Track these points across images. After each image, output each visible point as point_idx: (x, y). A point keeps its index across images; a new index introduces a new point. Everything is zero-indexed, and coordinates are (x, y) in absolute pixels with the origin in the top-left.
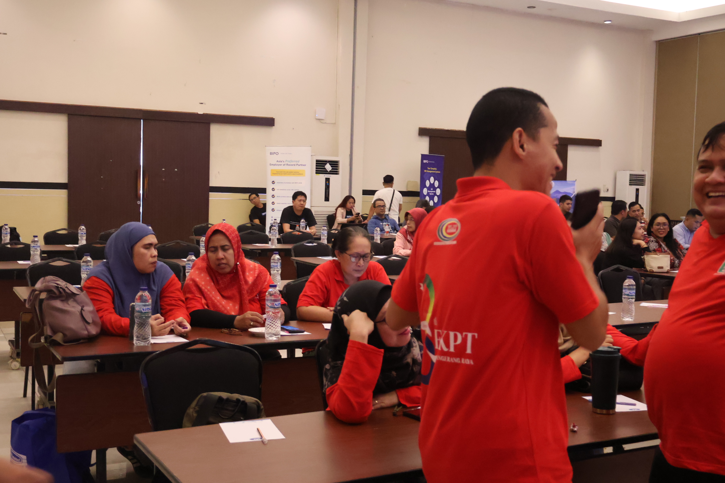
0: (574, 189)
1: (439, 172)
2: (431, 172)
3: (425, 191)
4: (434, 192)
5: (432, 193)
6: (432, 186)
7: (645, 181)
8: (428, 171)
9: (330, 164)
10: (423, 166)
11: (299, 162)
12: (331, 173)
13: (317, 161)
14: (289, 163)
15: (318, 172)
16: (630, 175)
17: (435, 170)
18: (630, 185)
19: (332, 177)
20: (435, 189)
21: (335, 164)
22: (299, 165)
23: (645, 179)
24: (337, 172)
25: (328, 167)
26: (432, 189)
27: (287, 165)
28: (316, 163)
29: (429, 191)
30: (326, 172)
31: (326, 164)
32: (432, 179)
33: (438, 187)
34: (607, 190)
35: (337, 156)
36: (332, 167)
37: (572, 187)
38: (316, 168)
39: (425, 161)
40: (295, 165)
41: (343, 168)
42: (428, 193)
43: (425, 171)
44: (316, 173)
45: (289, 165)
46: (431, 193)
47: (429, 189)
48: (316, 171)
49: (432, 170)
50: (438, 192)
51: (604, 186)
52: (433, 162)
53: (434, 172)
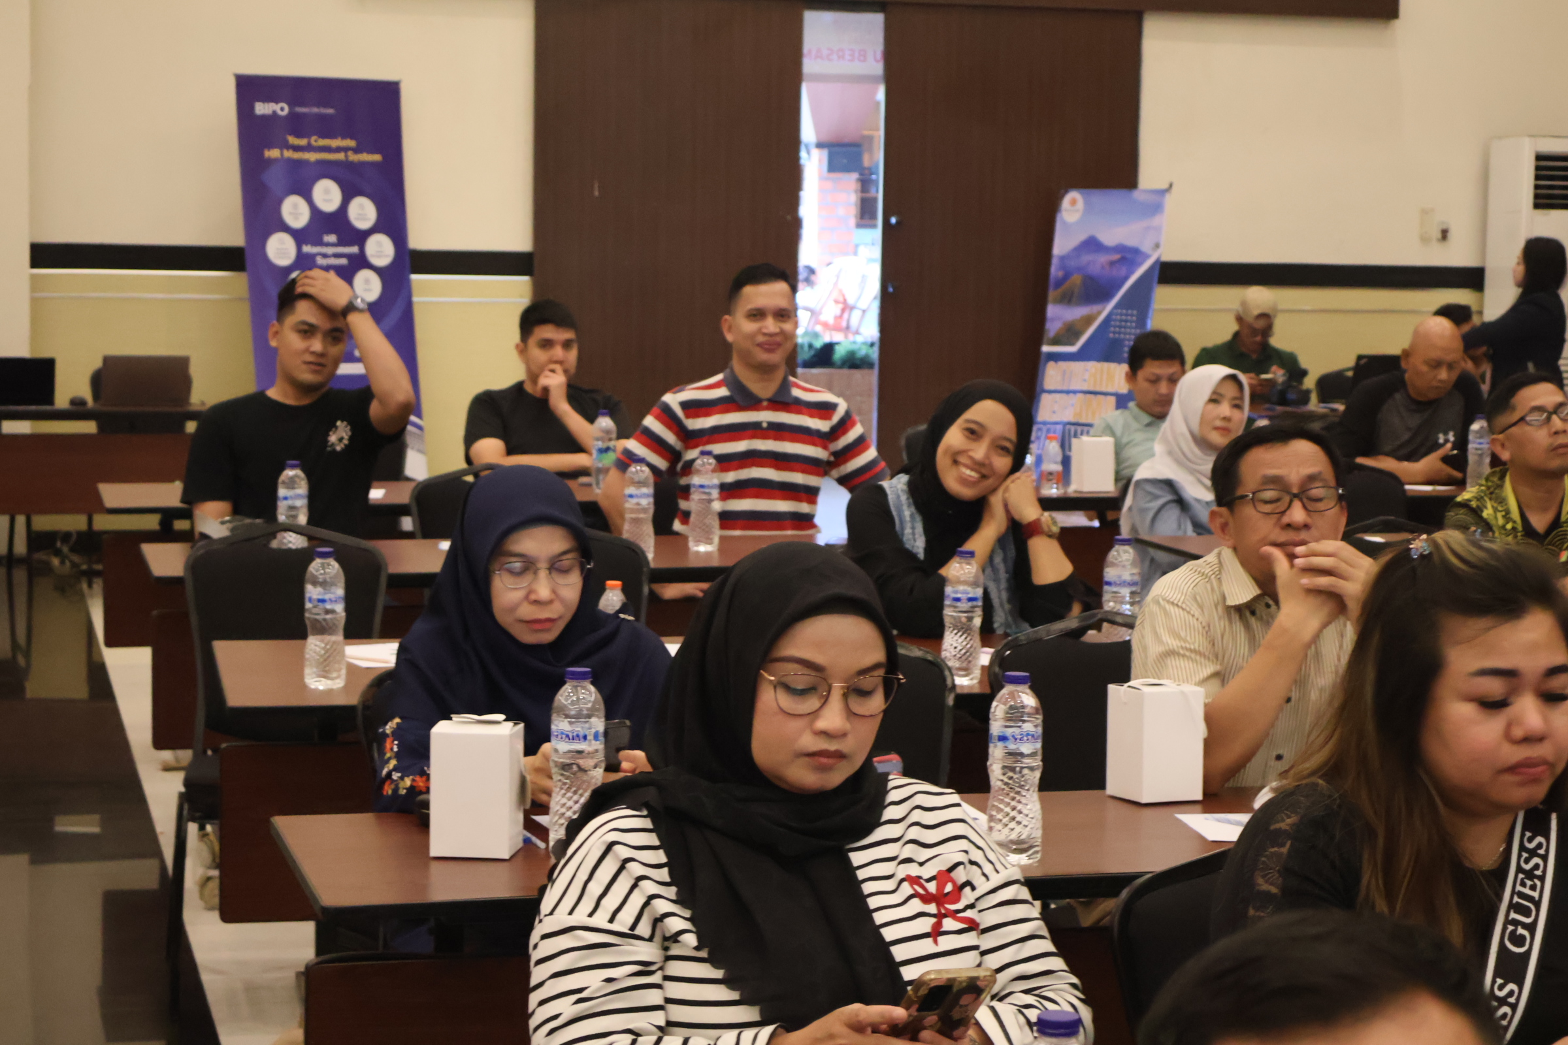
0: (1158, 229)
1: (377, 157)
2: (312, 157)
3: (285, 248)
4: (354, 250)
5: (339, 253)
6: (337, 223)
8: (288, 154)
10: (257, 131)
16: (1538, 159)
17: (345, 150)
18: (1536, 207)
20: (356, 235)
26: (332, 238)
29: (310, 246)
32: (327, 195)
33: (374, 229)
34: (1439, 235)
42: (304, 259)
43: (274, 153)
46: (325, 256)
47: (308, 234)
49: (328, 149)
50: (381, 250)
51: (1425, 212)
52: (330, 111)
53: (340, 156)
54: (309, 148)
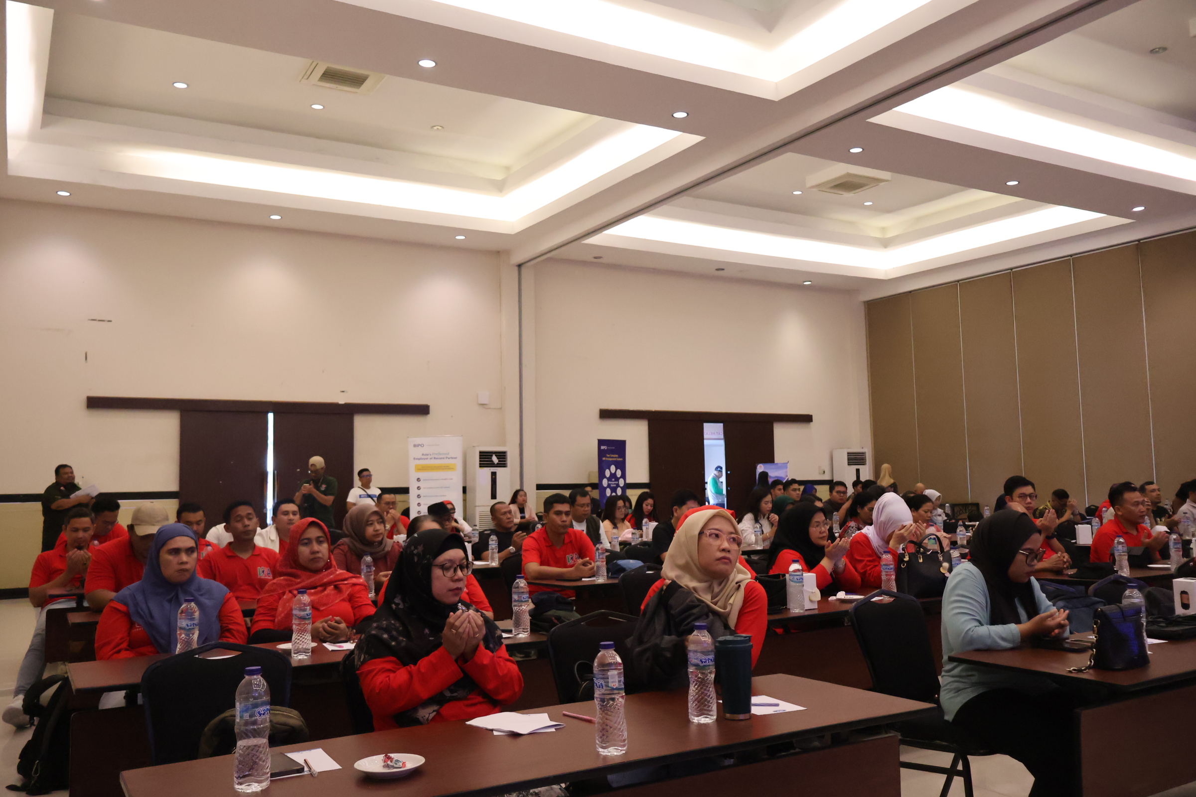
0: (786, 472)
1: (621, 460)
2: (611, 459)
3: (605, 482)
4: (617, 482)
5: (615, 484)
6: (613, 476)
7: (866, 460)
8: (607, 459)
9: (496, 456)
10: (601, 454)
11: (448, 454)
12: (498, 465)
13: (480, 452)
14: (436, 457)
15: (482, 465)
16: (848, 453)
17: (616, 458)
18: (848, 465)
19: (500, 471)
20: (617, 479)
21: (502, 456)
22: (449, 458)
23: (866, 457)
24: (505, 464)
25: (495, 459)
26: (613, 480)
27: (435, 458)
28: (480, 456)
29: (609, 482)
30: (492, 465)
31: (492, 456)
32: (613, 468)
33: (621, 477)
34: (823, 473)
35: (504, 445)
36: (498, 458)
37: (785, 470)
38: (480, 461)
39: (602, 448)
40: (444, 458)
41: (512, 459)
42: (609, 486)
43: (604, 459)
44: (480, 467)
45: (437, 459)
46: (612, 484)
47: (609, 479)
48: (480, 464)
49: (613, 457)
50: (621, 482)
51: (820, 467)
52: (614, 448)
53: (615, 459)
54: (610, 457)
